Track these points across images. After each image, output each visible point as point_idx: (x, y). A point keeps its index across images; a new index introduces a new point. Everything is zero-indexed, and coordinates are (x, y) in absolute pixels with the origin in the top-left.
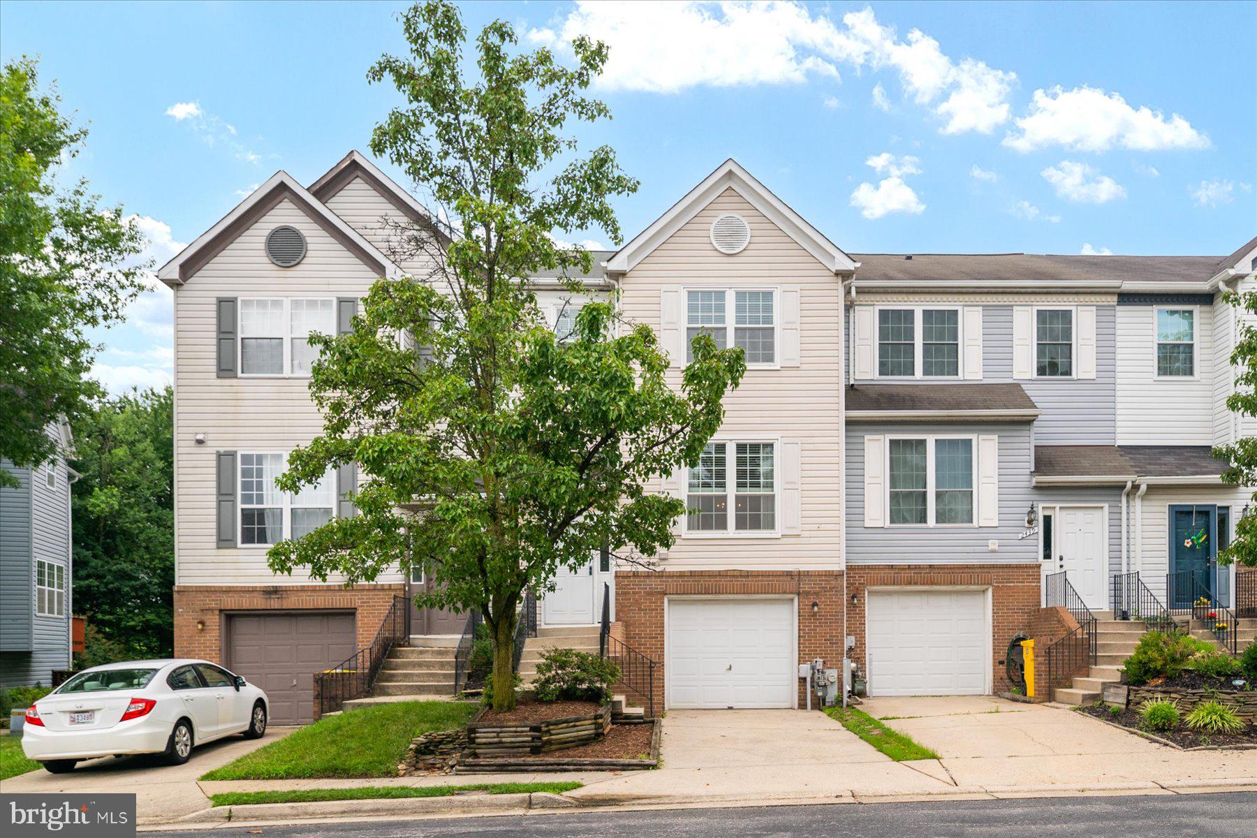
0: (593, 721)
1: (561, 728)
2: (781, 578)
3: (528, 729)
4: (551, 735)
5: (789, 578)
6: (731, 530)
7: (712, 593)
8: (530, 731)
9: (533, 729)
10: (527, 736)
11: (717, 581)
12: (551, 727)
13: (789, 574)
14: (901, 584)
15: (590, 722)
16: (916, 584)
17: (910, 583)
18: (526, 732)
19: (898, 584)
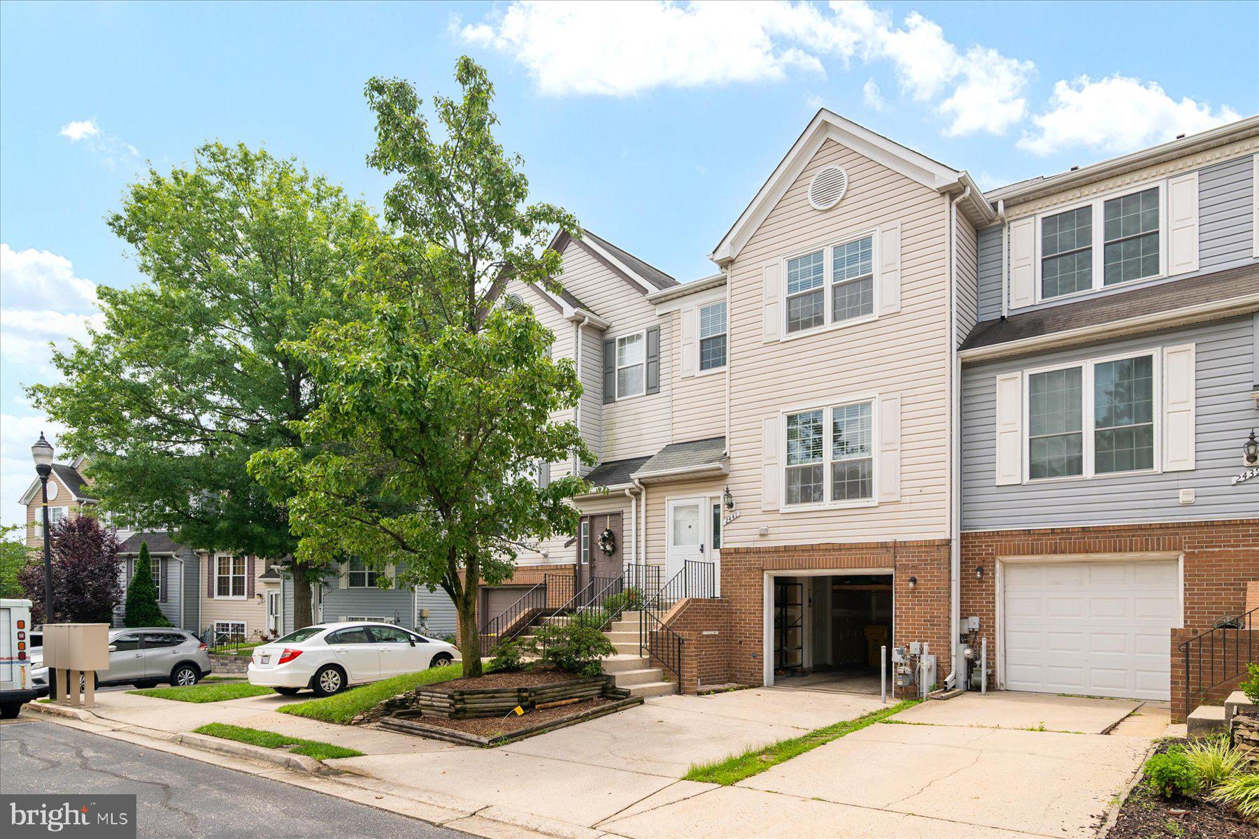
0: (516, 694)
1: (477, 698)
2: (876, 551)
3: (446, 696)
4: (465, 703)
5: (884, 551)
6: (827, 502)
7: (806, 568)
8: (448, 698)
9: (451, 697)
10: (446, 702)
11: (810, 556)
12: (466, 696)
13: (884, 546)
14: (1042, 553)
15: (512, 694)
16: (1063, 552)
17: (1055, 552)
18: (444, 698)
19: (1037, 553)
